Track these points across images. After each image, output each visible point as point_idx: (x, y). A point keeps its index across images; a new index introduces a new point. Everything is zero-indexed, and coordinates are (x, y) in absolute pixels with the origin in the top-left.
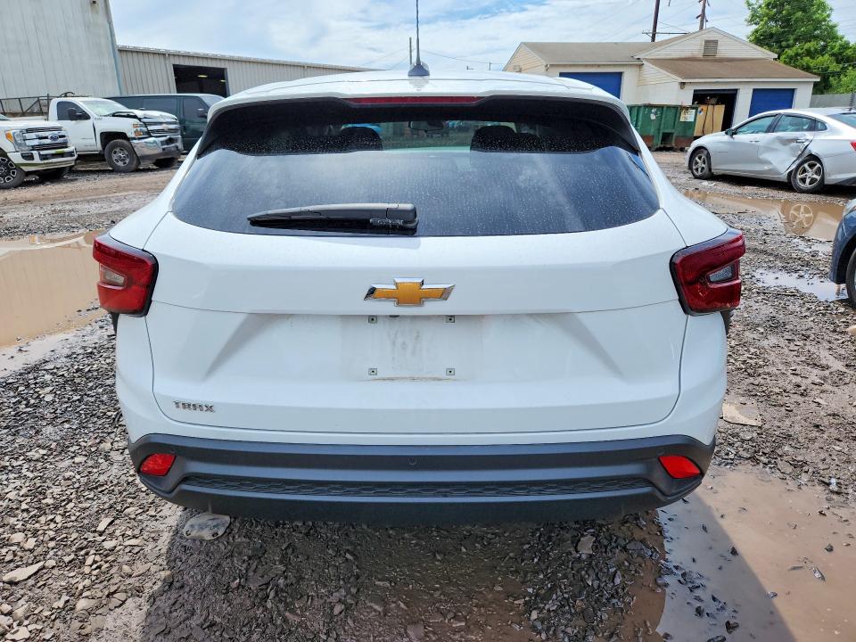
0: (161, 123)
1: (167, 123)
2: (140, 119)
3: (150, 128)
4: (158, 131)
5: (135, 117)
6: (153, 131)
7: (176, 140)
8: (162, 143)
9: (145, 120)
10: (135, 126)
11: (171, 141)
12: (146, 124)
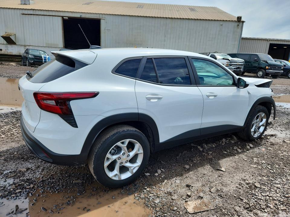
0: (237, 62)
1: (239, 62)
2: (229, 61)
3: (232, 63)
4: (235, 65)
5: (228, 60)
6: (233, 64)
7: (241, 68)
8: (234, 68)
9: (231, 61)
10: (227, 62)
11: (239, 68)
12: (231, 62)
